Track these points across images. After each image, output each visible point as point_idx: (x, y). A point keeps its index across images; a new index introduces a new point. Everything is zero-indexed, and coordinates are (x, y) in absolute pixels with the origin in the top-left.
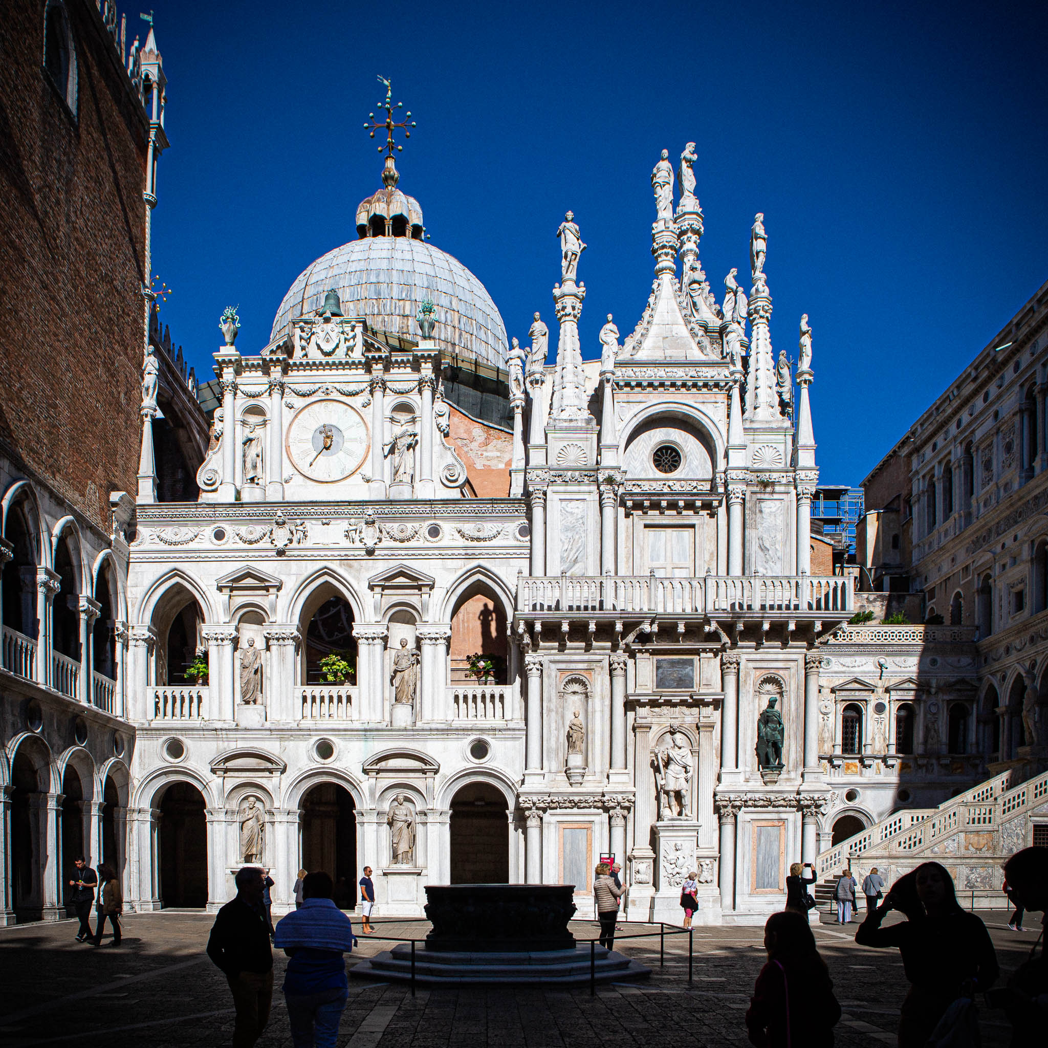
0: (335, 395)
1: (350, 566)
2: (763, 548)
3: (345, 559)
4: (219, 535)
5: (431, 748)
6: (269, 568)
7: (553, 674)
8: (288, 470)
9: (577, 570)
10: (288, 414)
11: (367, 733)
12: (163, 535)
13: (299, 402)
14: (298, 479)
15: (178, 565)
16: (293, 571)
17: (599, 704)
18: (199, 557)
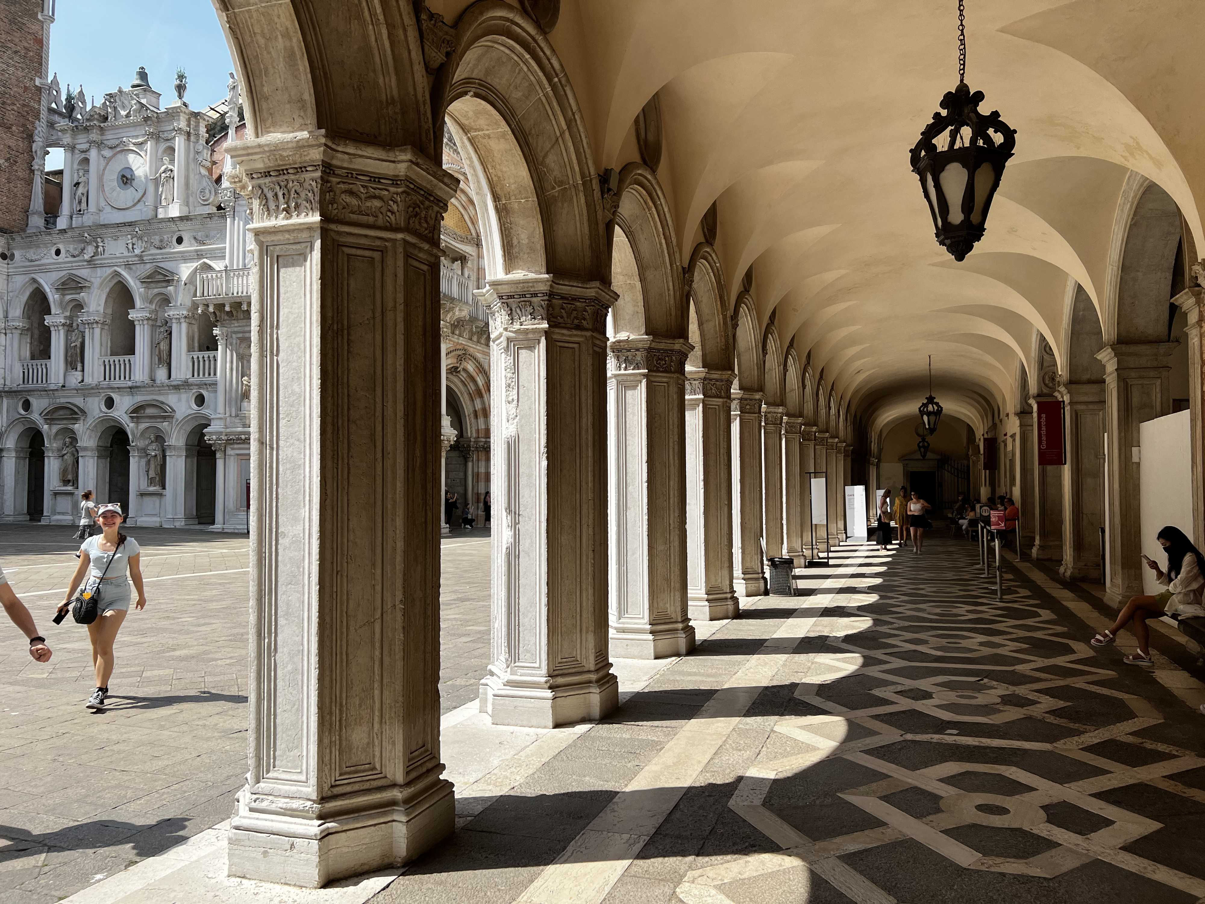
0: (129, 146)
1: (130, 269)
3: (128, 266)
4: (58, 252)
5: (172, 400)
6: (84, 273)
7: (234, 342)
8: (102, 203)
10: (102, 164)
11: (133, 389)
12: (28, 256)
13: (107, 153)
14: (108, 209)
15: (33, 276)
16: (99, 275)
18: (45, 270)
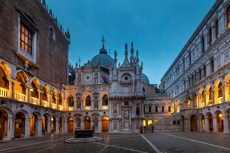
0: (89, 72)
1: (90, 92)
2: (137, 89)
4: (75, 89)
5: (99, 113)
6: (81, 92)
7: (113, 104)
8: (83, 81)
9: (115, 92)
10: (83, 75)
11: (92, 111)
12: (69, 89)
13: (85, 73)
15: (70, 92)
17: (118, 107)
18: (73, 91)
